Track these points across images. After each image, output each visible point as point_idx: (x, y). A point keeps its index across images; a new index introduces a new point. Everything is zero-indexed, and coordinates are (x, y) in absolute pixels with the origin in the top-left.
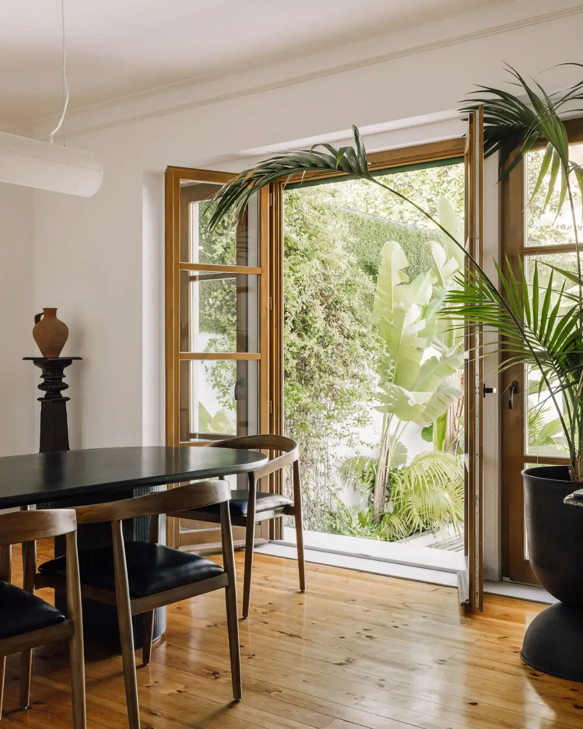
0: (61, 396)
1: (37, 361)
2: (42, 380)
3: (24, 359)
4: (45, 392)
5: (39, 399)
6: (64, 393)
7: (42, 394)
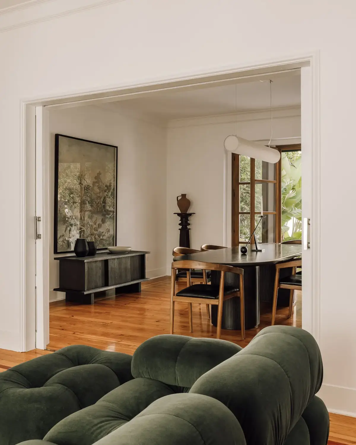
0: (187, 228)
1: (179, 214)
2: (180, 222)
3: (174, 213)
4: (181, 226)
5: (179, 229)
6: (188, 227)
7: (180, 227)
